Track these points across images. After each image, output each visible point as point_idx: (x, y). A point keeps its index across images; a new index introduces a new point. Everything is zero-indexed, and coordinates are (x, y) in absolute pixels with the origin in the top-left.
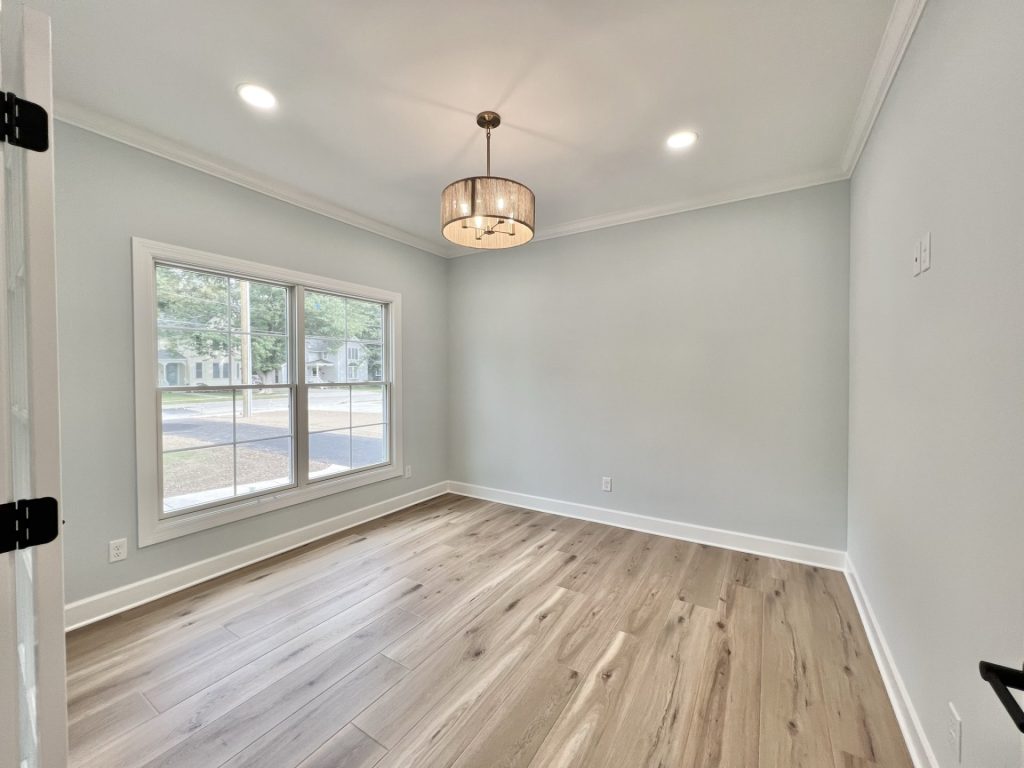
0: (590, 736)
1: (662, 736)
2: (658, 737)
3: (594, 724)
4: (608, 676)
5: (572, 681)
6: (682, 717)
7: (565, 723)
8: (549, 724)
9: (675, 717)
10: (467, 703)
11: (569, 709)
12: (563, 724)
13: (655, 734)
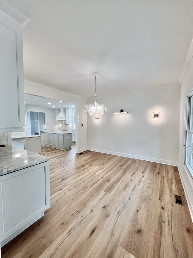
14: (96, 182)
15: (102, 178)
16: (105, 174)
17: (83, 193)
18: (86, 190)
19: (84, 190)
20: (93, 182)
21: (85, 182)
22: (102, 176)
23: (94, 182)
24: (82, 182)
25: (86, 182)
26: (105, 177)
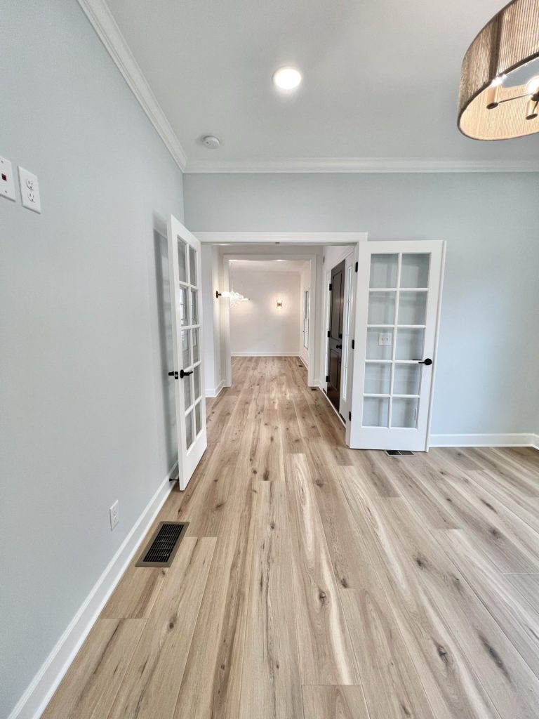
0: (305, 545)
1: (267, 566)
2: (269, 563)
3: (307, 553)
4: (321, 597)
5: (342, 577)
6: (256, 587)
7: (322, 545)
8: (330, 540)
9: (261, 584)
10: (377, 528)
11: (326, 553)
12: (322, 543)
13: (271, 564)
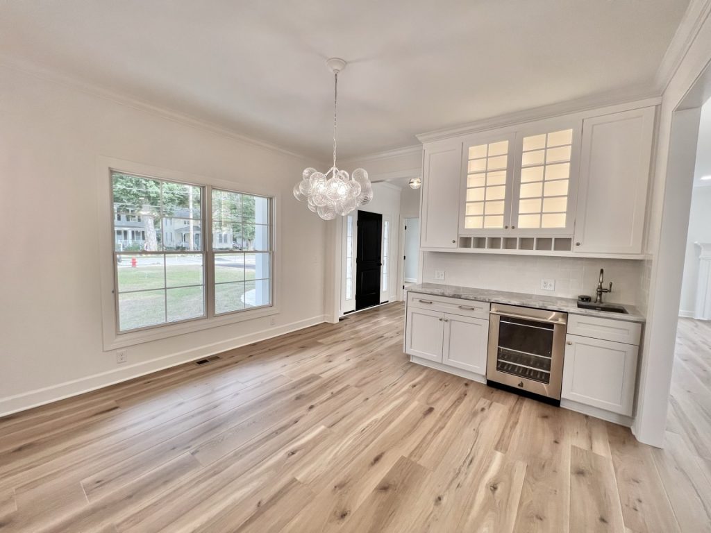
14: (333, 395)
15: (311, 407)
16: (296, 422)
17: (364, 378)
18: (359, 382)
19: (364, 382)
20: (342, 397)
21: (364, 398)
22: (310, 413)
23: (340, 396)
24: (370, 399)
25: (361, 398)
26: (302, 410)
